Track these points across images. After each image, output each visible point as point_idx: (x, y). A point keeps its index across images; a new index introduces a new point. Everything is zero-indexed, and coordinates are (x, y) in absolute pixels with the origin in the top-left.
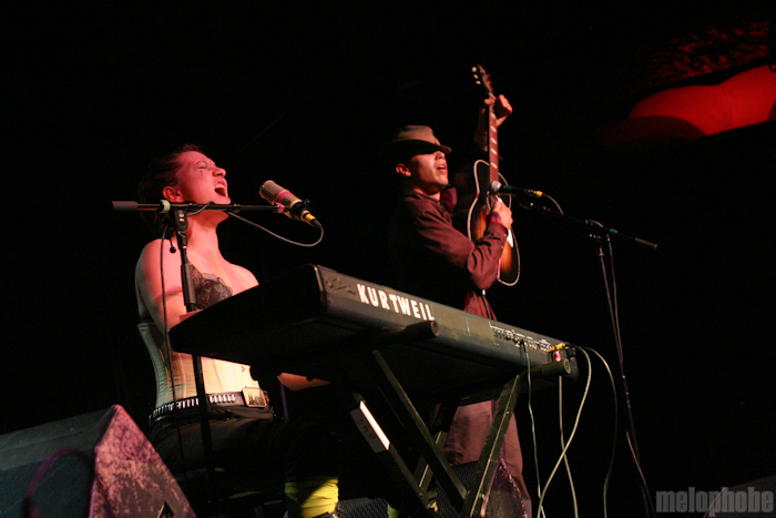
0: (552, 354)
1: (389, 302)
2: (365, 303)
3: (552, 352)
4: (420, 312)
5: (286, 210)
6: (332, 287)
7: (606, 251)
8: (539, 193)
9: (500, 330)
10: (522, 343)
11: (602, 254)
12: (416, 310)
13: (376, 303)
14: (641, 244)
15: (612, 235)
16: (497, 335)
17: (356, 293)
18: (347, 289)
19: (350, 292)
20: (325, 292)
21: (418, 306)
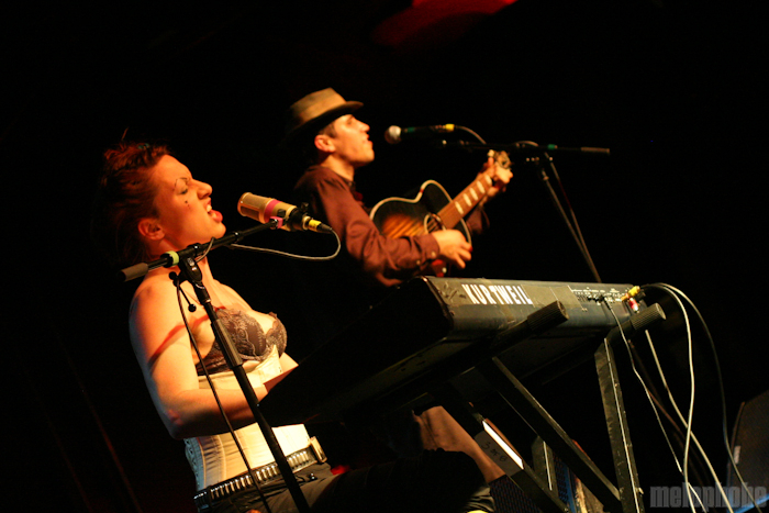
0: (627, 304)
1: (492, 295)
2: (477, 305)
3: (626, 300)
4: (518, 298)
5: (284, 222)
6: (447, 296)
7: (550, 173)
8: (450, 127)
9: (579, 291)
10: (602, 299)
11: (546, 178)
12: (514, 295)
13: (485, 302)
14: (590, 153)
15: (551, 153)
16: (581, 297)
17: (464, 296)
18: (458, 293)
19: (461, 296)
20: (445, 305)
21: (513, 291)
